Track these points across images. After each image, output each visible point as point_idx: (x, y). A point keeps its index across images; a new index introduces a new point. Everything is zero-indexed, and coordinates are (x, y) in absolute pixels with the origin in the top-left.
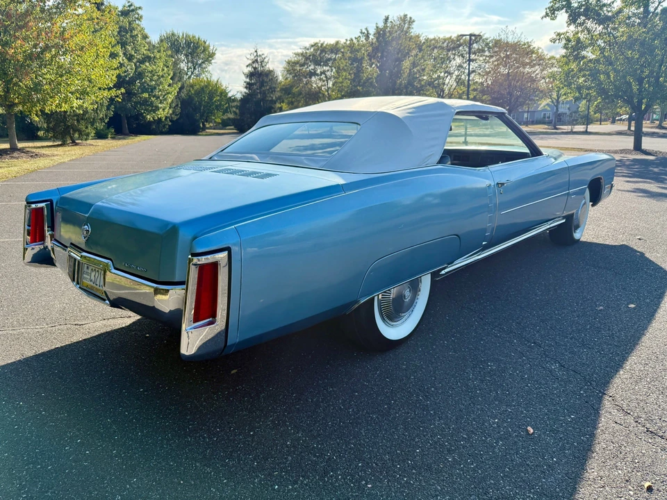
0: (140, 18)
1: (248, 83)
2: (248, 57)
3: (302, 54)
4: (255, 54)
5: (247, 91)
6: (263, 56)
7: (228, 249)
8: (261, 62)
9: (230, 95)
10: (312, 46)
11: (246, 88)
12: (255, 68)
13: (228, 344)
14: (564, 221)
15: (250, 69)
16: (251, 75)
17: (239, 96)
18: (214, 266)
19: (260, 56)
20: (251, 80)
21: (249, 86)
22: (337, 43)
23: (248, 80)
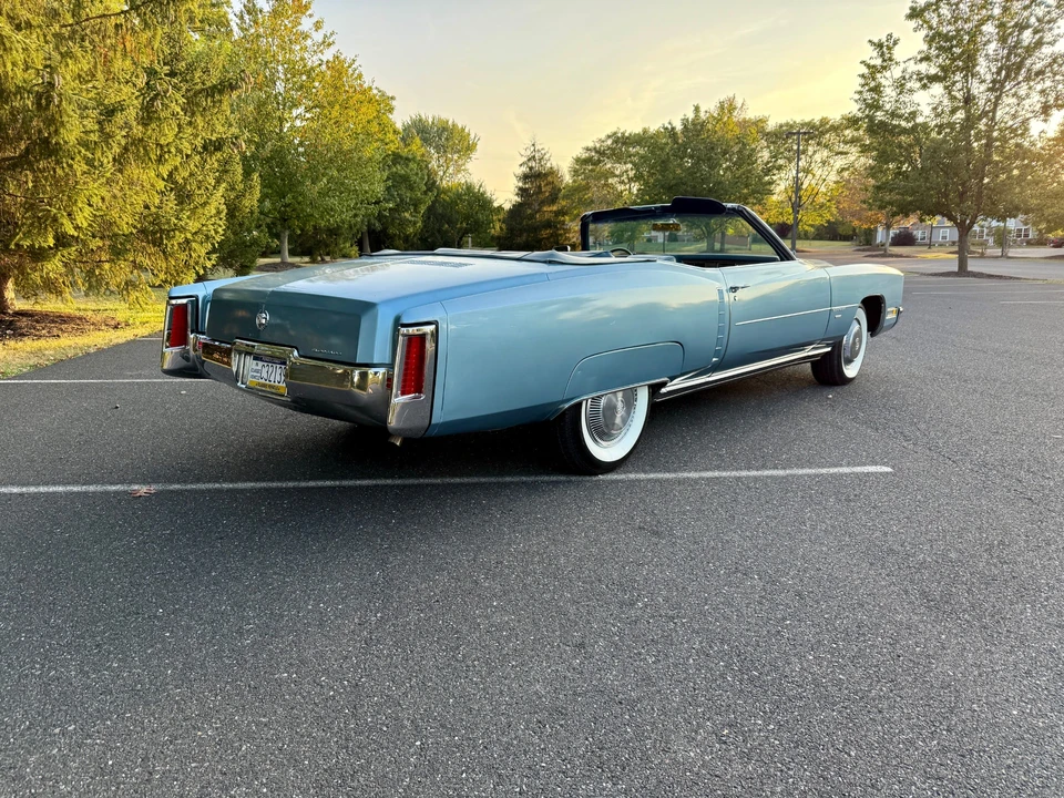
0: (391, 110)
1: (520, 189)
2: (523, 152)
3: (595, 148)
4: (532, 149)
5: (519, 200)
6: (543, 152)
7: (436, 323)
8: (540, 160)
9: (496, 205)
10: (609, 137)
11: (517, 194)
12: (531, 168)
13: (433, 422)
14: (829, 349)
15: (524, 169)
16: (525, 177)
17: (507, 206)
18: (422, 337)
19: (539, 151)
20: (525, 183)
21: (522, 192)
22: (645, 131)
23: (520, 184)
